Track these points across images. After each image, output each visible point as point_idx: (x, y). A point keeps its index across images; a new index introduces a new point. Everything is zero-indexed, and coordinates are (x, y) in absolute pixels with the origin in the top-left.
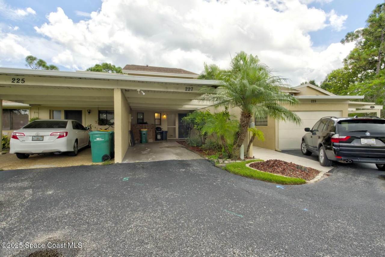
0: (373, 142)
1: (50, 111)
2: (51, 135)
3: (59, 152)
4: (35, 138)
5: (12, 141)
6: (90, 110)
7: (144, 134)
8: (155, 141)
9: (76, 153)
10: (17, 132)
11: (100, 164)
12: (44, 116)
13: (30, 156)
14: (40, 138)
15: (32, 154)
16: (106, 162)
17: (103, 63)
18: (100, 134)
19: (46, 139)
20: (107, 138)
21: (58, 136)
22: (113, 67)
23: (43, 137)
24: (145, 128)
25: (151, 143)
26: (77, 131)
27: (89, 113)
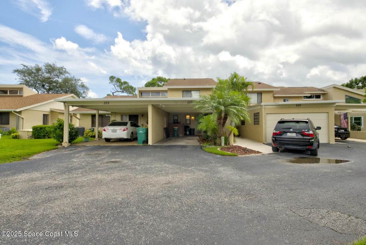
0: (294, 135)
1: (121, 115)
2: (120, 129)
3: (123, 138)
4: (113, 131)
5: (103, 132)
6: (143, 115)
7: (176, 130)
8: (184, 136)
9: (132, 140)
10: (105, 128)
11: (141, 145)
12: (118, 119)
13: (111, 140)
14: (115, 131)
15: (112, 139)
16: (144, 144)
17: (158, 77)
18: (142, 129)
19: (118, 131)
20: (145, 131)
21: (123, 130)
22: (164, 79)
23: (116, 130)
24: (177, 126)
25: (181, 137)
26: (133, 128)
27: (142, 116)
